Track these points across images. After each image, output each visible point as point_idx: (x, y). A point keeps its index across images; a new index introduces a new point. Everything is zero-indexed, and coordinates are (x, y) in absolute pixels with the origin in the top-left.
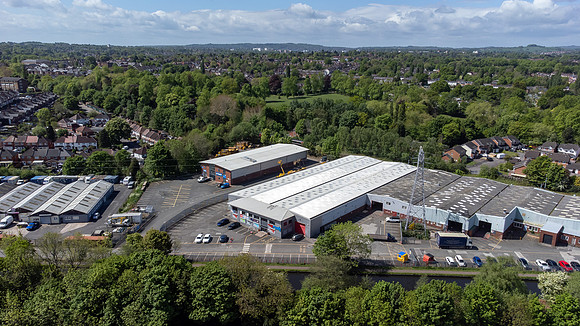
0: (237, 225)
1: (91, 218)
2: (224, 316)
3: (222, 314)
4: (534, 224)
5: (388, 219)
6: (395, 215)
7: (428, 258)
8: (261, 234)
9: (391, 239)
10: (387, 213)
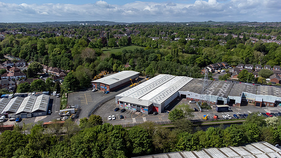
0: (124, 111)
1: (48, 114)
2: (149, 150)
3: (147, 149)
4: (251, 99)
5: (190, 102)
6: (192, 100)
7: (216, 117)
8: (138, 113)
9: (196, 110)
10: (189, 99)
